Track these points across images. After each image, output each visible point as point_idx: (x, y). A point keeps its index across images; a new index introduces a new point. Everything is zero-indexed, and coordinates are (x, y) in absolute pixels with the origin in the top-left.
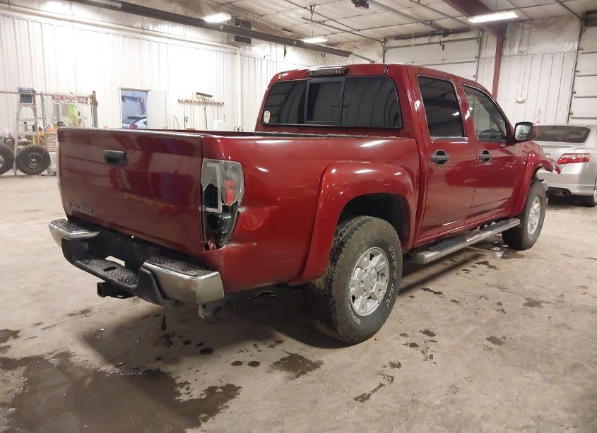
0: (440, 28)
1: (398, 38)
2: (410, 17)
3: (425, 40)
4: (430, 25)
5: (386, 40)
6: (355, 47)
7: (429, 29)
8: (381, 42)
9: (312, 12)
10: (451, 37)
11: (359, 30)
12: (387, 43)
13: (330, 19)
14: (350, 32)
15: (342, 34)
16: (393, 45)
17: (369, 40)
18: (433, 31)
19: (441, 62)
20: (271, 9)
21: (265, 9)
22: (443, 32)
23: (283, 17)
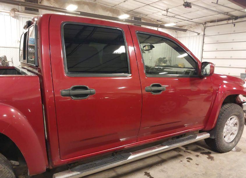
0: (233, 16)
1: (212, 22)
2: (215, 11)
3: (225, 22)
4: (227, 14)
5: (205, 23)
6: (191, 27)
7: (227, 17)
8: (203, 24)
9: (167, 11)
10: (239, 20)
11: (192, 19)
12: (206, 25)
13: (177, 15)
14: (187, 20)
15: (184, 22)
16: (209, 25)
17: (198, 24)
18: (229, 18)
19: (233, 32)
20: (150, 12)
21: (147, 12)
22: (235, 18)
23: (156, 15)
